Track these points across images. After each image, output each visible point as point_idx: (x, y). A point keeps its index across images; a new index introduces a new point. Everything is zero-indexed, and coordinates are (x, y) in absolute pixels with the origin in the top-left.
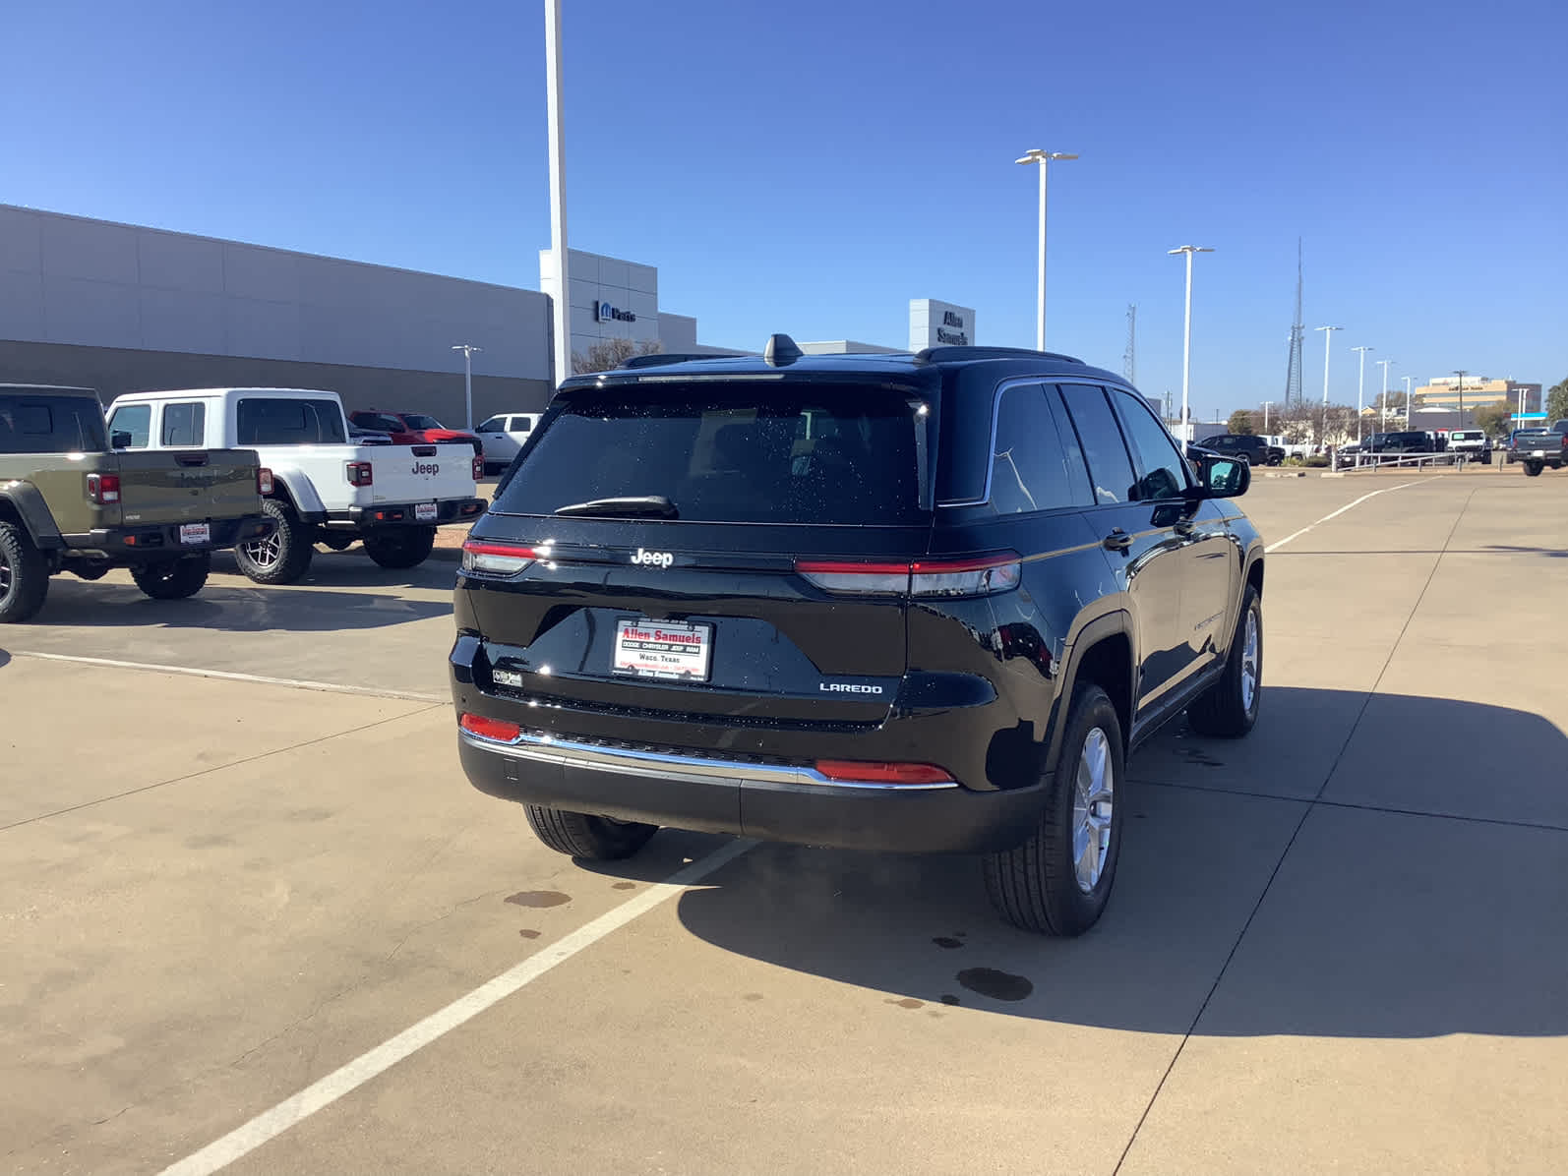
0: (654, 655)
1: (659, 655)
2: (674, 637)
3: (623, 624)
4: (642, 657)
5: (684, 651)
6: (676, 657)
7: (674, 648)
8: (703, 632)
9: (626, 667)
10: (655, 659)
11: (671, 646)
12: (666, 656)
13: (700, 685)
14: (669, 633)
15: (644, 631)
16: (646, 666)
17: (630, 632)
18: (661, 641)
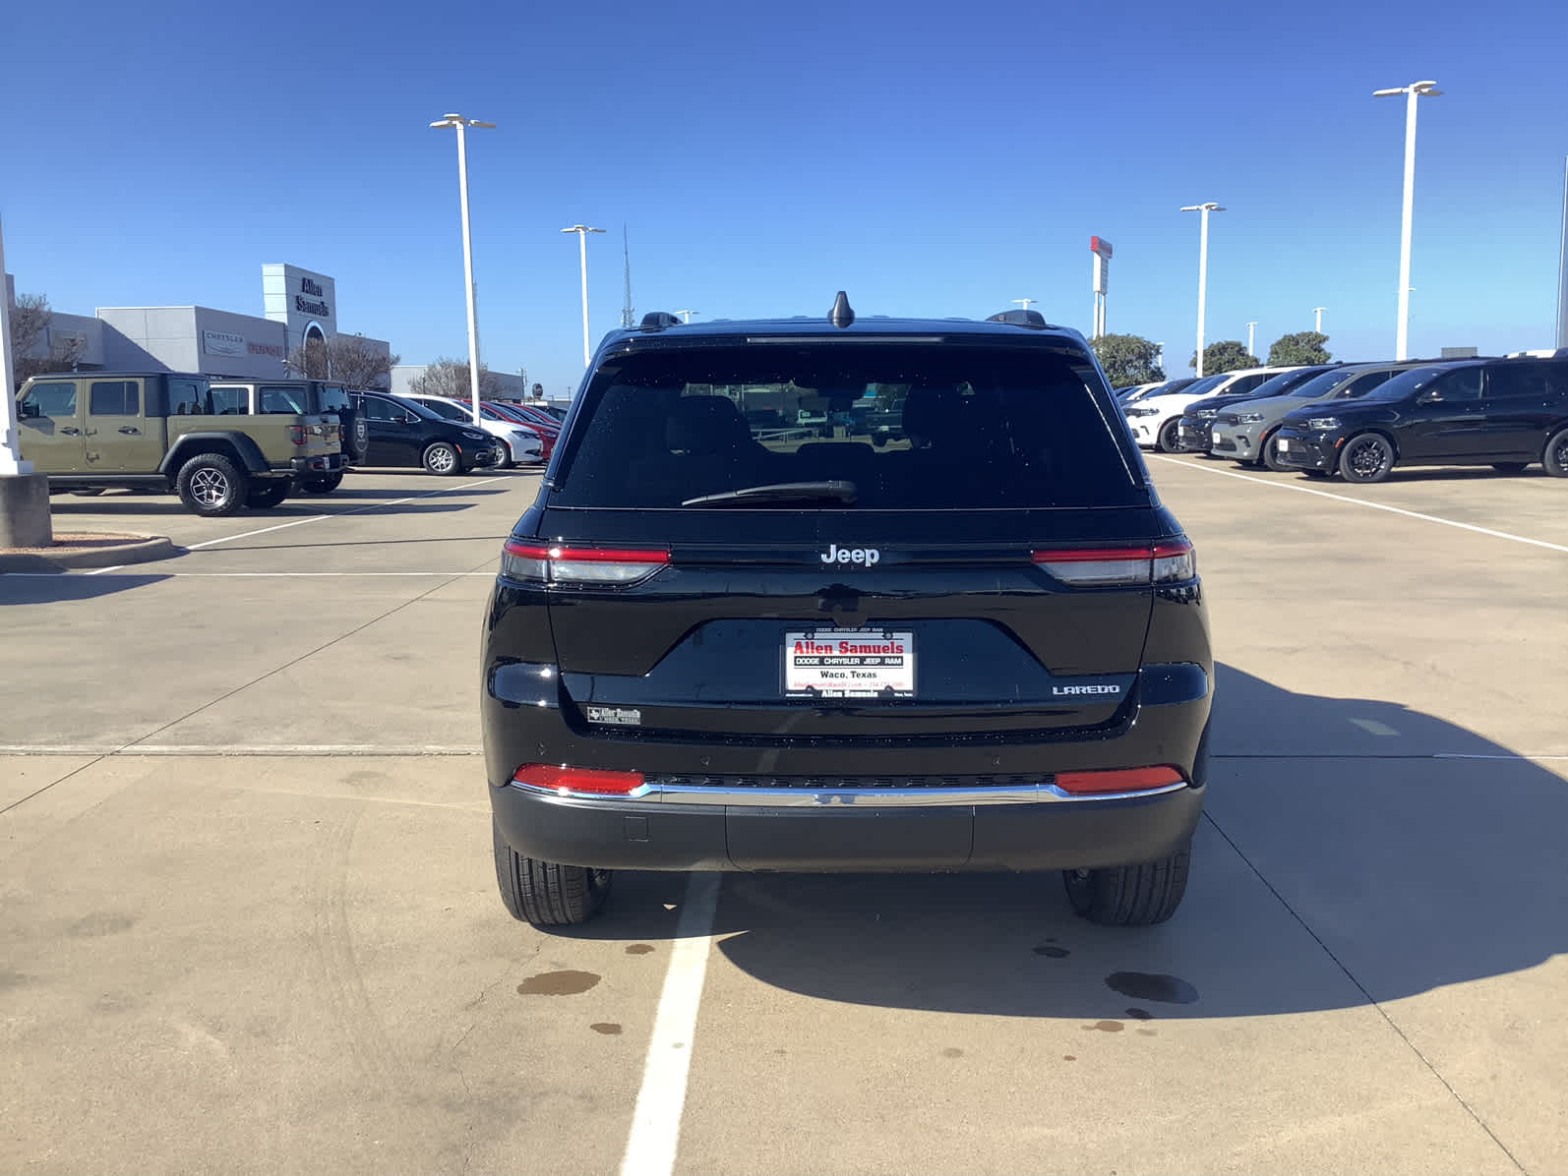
0: (840, 671)
1: (847, 671)
2: (865, 648)
3: (791, 638)
4: (824, 675)
5: (882, 663)
6: (872, 671)
7: (868, 661)
8: (905, 639)
9: (804, 688)
10: (843, 675)
11: (863, 659)
12: (858, 671)
13: (905, 702)
14: (858, 643)
15: (823, 643)
16: (830, 685)
17: (804, 645)
18: (849, 654)
